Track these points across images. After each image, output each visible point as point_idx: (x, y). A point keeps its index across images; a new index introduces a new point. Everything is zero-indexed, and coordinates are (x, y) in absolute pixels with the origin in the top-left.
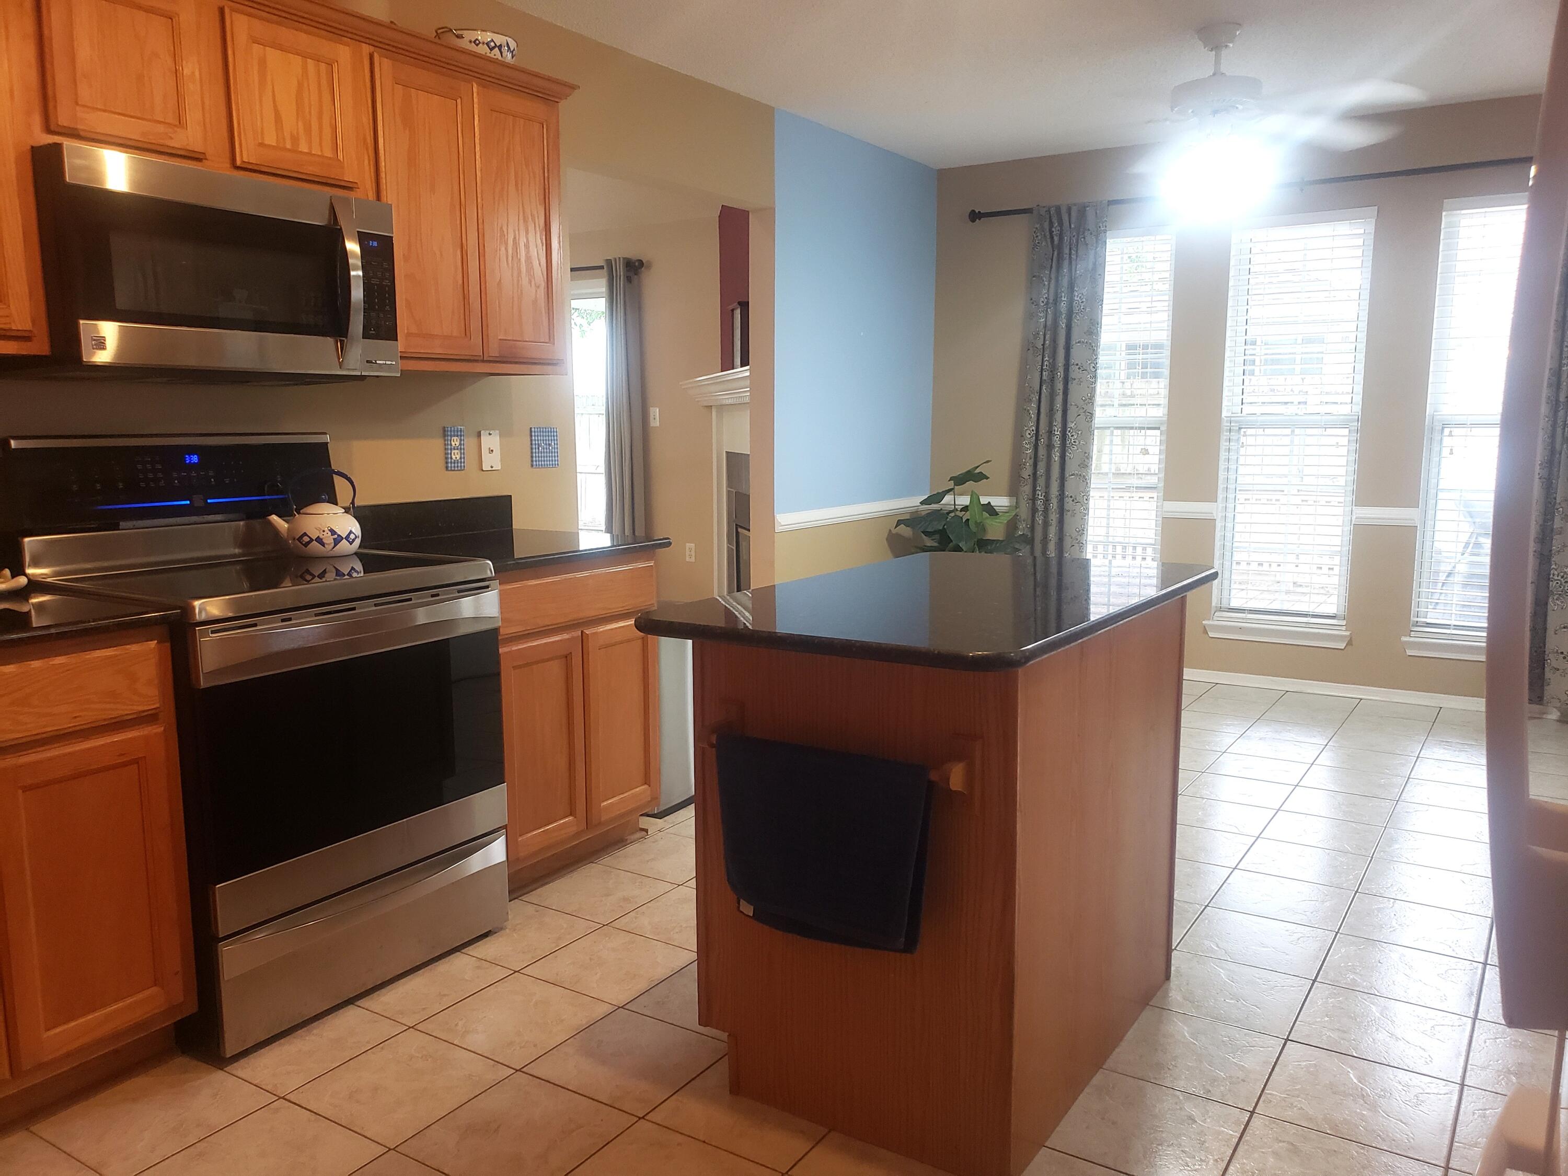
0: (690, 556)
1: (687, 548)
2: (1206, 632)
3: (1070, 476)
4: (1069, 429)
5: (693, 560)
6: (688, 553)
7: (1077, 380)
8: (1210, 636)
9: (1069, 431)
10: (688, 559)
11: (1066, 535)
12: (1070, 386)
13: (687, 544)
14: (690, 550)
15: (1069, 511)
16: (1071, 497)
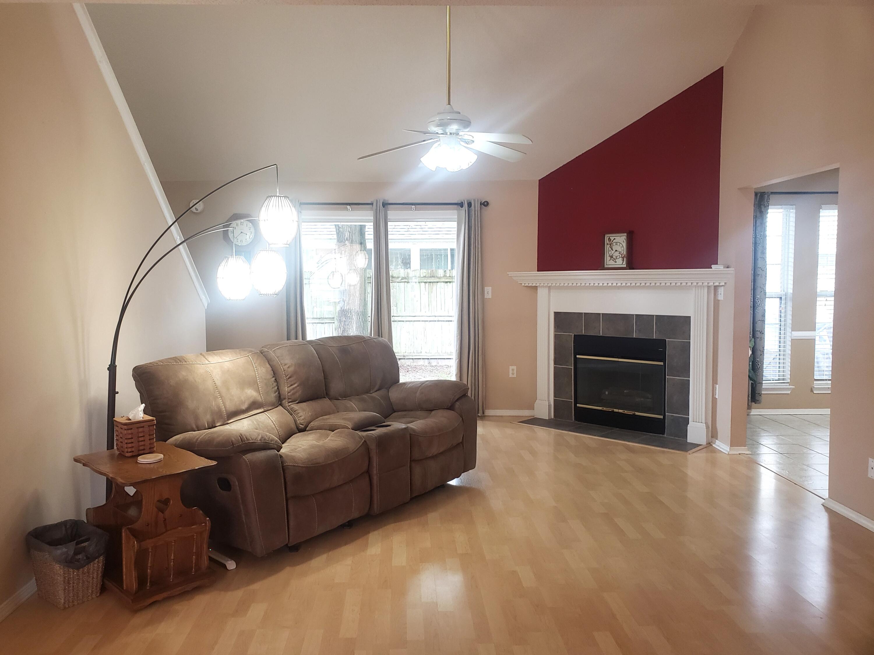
0: (513, 374)
1: (510, 370)
2: (812, 391)
3: (758, 321)
4: (757, 298)
5: (515, 376)
6: (511, 372)
7: (760, 276)
8: (815, 393)
9: (757, 300)
10: (511, 376)
11: (757, 350)
12: (757, 277)
13: (510, 367)
14: (513, 370)
15: (758, 338)
16: (759, 331)
